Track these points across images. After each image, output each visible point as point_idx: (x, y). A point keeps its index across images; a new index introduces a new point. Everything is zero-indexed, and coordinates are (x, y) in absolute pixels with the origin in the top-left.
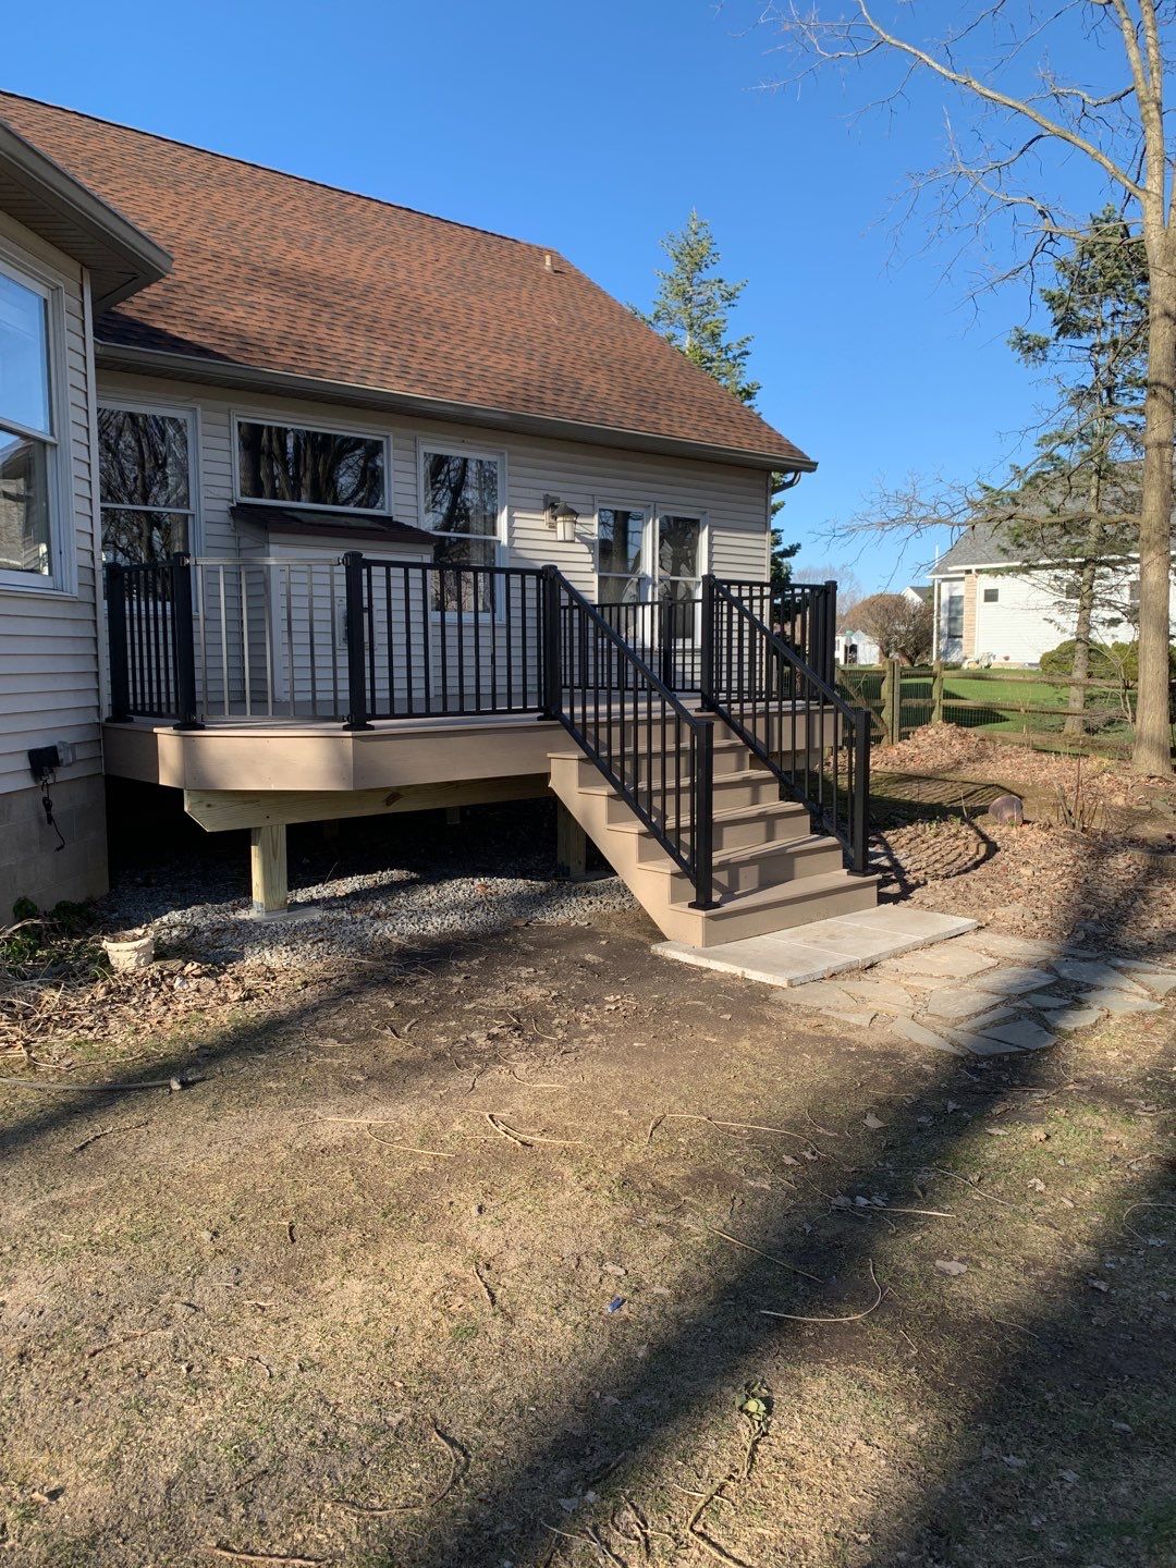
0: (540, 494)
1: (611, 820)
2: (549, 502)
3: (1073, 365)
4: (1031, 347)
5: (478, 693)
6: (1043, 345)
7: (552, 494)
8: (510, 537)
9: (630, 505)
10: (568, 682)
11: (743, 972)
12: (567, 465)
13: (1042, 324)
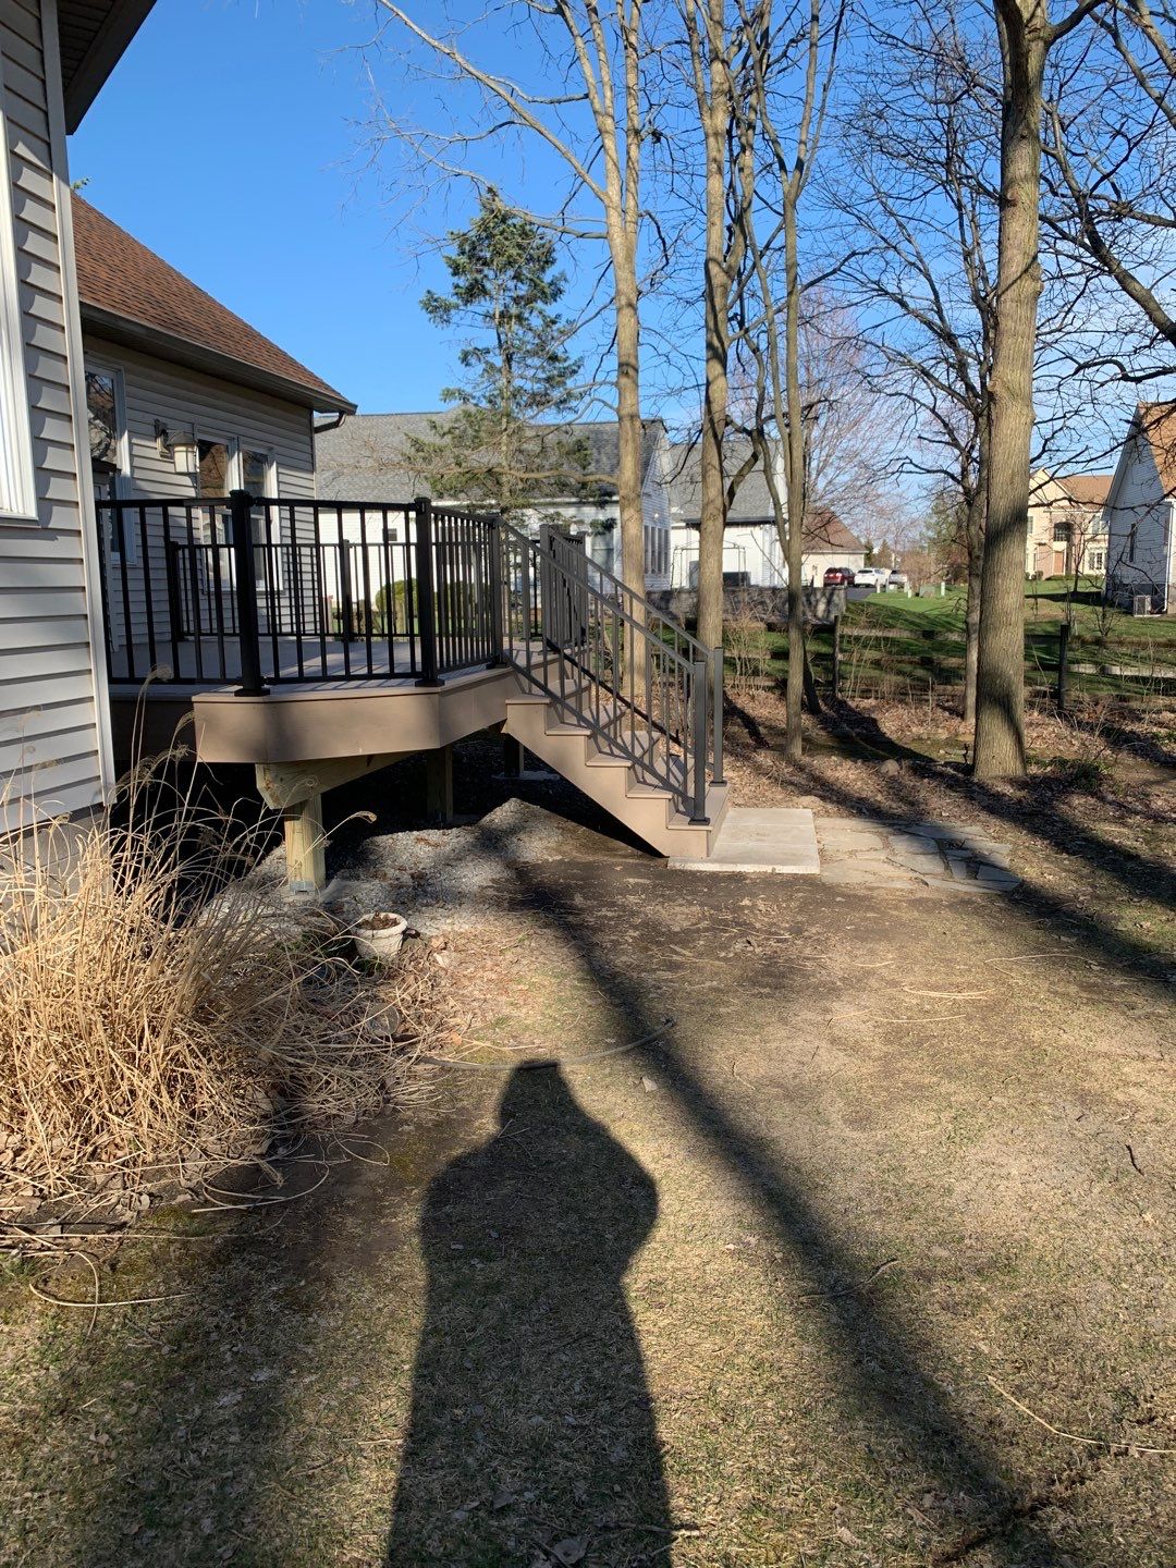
0: (151, 418)
1: (589, 757)
2: (161, 428)
3: (474, 328)
4: (436, 308)
5: (129, 645)
6: (447, 309)
7: (162, 420)
8: (133, 467)
9: (217, 435)
10: (192, 628)
11: (774, 869)
12: (169, 388)
13: (445, 286)
